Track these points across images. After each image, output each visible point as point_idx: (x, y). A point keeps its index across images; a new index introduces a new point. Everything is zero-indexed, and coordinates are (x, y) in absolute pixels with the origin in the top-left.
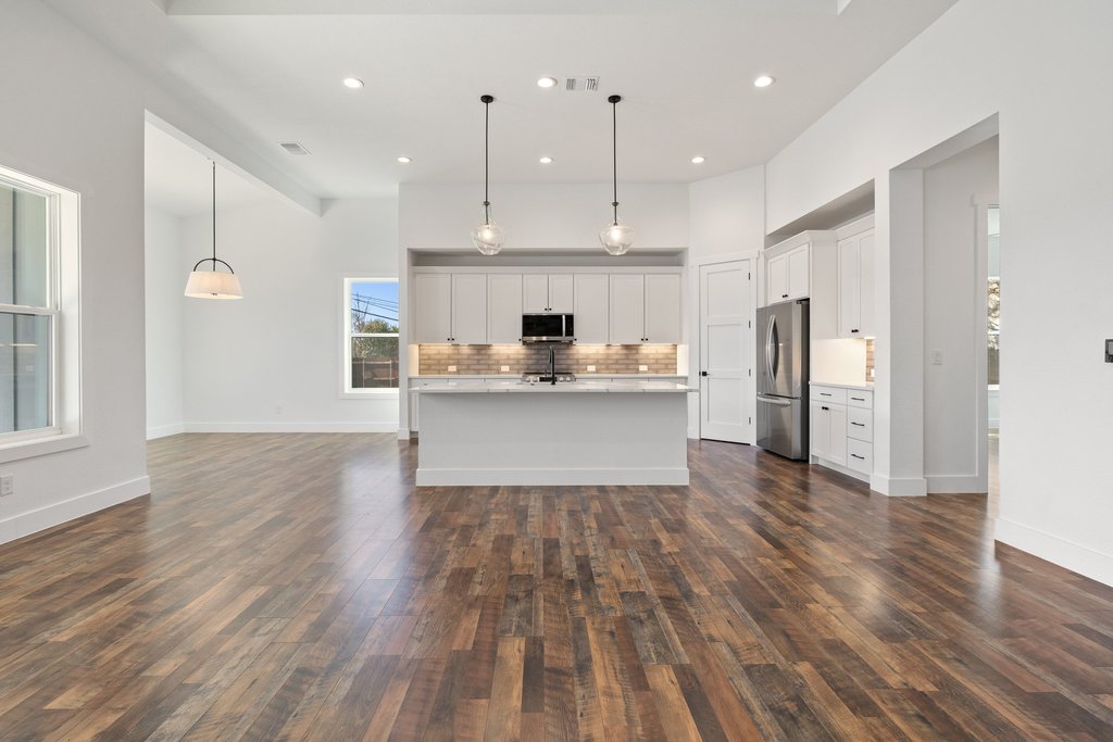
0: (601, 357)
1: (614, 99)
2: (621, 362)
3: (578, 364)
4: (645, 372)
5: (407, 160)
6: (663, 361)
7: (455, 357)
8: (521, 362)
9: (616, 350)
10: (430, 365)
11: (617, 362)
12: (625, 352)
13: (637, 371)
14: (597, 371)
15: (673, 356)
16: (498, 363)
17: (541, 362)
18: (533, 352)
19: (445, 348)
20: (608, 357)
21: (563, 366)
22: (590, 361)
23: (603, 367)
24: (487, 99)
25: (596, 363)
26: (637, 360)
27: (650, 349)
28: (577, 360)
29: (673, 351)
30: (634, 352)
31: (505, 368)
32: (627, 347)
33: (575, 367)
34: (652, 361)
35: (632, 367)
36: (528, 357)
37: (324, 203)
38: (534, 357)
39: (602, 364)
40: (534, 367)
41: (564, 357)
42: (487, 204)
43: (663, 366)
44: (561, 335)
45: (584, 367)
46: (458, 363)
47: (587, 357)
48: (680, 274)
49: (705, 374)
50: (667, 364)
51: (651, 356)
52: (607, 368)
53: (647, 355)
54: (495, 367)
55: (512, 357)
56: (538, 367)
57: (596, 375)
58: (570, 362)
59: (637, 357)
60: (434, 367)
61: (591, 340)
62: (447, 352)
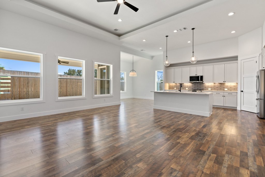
0: (212, 86)
1: (193, 29)
2: (219, 88)
3: (206, 88)
4: (227, 90)
5: (161, 48)
6: (233, 88)
7: (176, 86)
8: (191, 87)
9: (217, 84)
10: (171, 87)
11: (217, 88)
12: (220, 85)
13: (224, 90)
14: (211, 90)
15: (237, 86)
16: (185, 87)
17: (196, 87)
18: (194, 85)
19: (174, 84)
20: (214, 86)
21: (202, 88)
22: (209, 87)
23: (213, 89)
24: (167, 36)
25: (211, 88)
26: (224, 87)
27: (228, 84)
28: (206, 87)
29: (236, 85)
30: (223, 85)
31: (187, 89)
32: (221, 84)
33: (205, 89)
34: (229, 87)
35: (222, 89)
36: (192, 86)
37: (152, 57)
38: (194, 86)
39: (213, 88)
40: (194, 88)
41: (202, 86)
42: (167, 56)
43: (233, 89)
44: (199, 81)
45: (207, 89)
46: (176, 87)
47: (208, 86)
48: (237, 63)
49: (242, 91)
50: (234, 88)
51: (229, 86)
52: (214, 89)
53: (227, 86)
54: (184, 88)
55: (189, 86)
56: (195, 88)
57: (211, 91)
58: (203, 87)
59: (224, 86)
60: (171, 88)
61: (209, 82)
62: (174, 85)
